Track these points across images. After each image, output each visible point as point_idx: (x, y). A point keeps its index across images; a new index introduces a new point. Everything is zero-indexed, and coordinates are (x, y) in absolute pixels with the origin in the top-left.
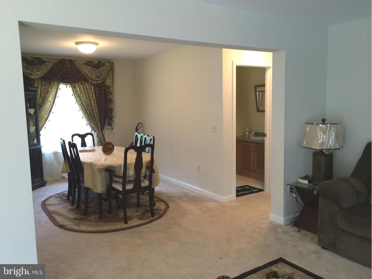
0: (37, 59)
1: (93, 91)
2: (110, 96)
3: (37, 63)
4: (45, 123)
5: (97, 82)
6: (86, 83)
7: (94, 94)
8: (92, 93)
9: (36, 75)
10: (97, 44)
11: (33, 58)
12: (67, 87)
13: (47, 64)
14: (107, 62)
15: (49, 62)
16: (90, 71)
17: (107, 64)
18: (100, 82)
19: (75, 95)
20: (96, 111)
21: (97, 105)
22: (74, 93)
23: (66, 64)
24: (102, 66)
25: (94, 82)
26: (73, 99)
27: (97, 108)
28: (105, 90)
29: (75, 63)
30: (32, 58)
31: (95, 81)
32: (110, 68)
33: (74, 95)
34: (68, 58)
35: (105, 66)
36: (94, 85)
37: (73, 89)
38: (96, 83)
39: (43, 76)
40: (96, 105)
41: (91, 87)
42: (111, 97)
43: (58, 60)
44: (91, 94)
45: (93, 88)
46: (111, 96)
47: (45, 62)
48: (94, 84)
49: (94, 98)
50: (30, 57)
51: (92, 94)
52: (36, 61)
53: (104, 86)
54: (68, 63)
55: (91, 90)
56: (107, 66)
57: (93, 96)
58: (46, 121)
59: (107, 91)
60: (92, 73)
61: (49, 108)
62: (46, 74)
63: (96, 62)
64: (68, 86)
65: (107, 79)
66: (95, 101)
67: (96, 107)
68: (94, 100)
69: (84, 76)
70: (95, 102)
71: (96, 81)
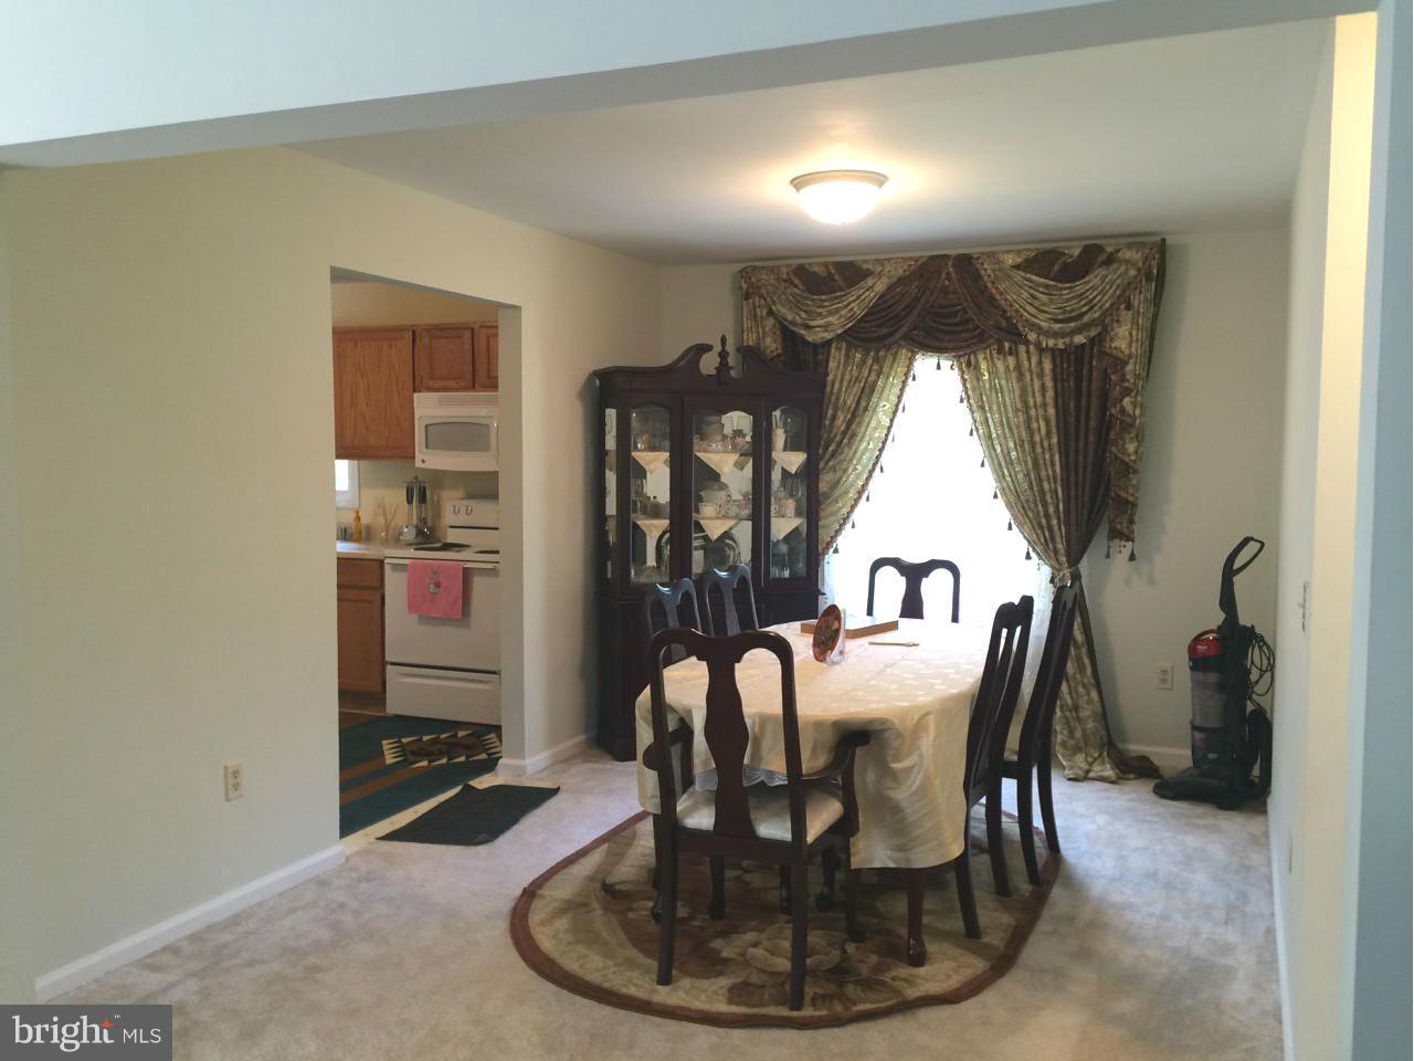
0: (841, 266)
1: (1049, 384)
2: (1121, 400)
3: (841, 283)
4: (853, 507)
5: (1067, 340)
6: (1022, 348)
7: (1050, 393)
8: (1043, 389)
9: (826, 327)
10: (879, 180)
11: (831, 267)
12: (939, 367)
13: (870, 281)
14: (1130, 246)
15: (880, 275)
16: (1033, 296)
17: (1127, 254)
18: (1079, 339)
19: (968, 401)
20: (1054, 471)
21: (1059, 442)
22: (966, 393)
23: (944, 276)
24: (1100, 266)
25: (1051, 343)
26: (962, 417)
27: (1057, 458)
28: (1105, 376)
29: (978, 266)
30: (826, 265)
31: (1056, 335)
32: (1139, 270)
33: (965, 401)
34: (954, 252)
35: (1115, 265)
36: (1053, 354)
37: (966, 377)
38: (1061, 346)
39: (849, 329)
40: (1055, 440)
41: (1040, 362)
42: (1129, 409)
43: (916, 261)
44: (1038, 394)
45: (1048, 366)
46: (1127, 401)
47: (868, 273)
48: (1053, 350)
49: (1051, 411)
50: (819, 264)
51: (1044, 396)
52: (837, 277)
53: (1103, 354)
54: (951, 269)
55: (1041, 375)
56: (1128, 261)
57: (1044, 405)
58: (857, 501)
59: (1113, 377)
60: (1044, 304)
61: (873, 450)
62: (860, 321)
63: (1077, 252)
64: (946, 364)
65: (1118, 321)
66: (1053, 423)
67: (1056, 449)
68: (1047, 421)
69: (1008, 319)
70: (1054, 430)
71: (1063, 338)
